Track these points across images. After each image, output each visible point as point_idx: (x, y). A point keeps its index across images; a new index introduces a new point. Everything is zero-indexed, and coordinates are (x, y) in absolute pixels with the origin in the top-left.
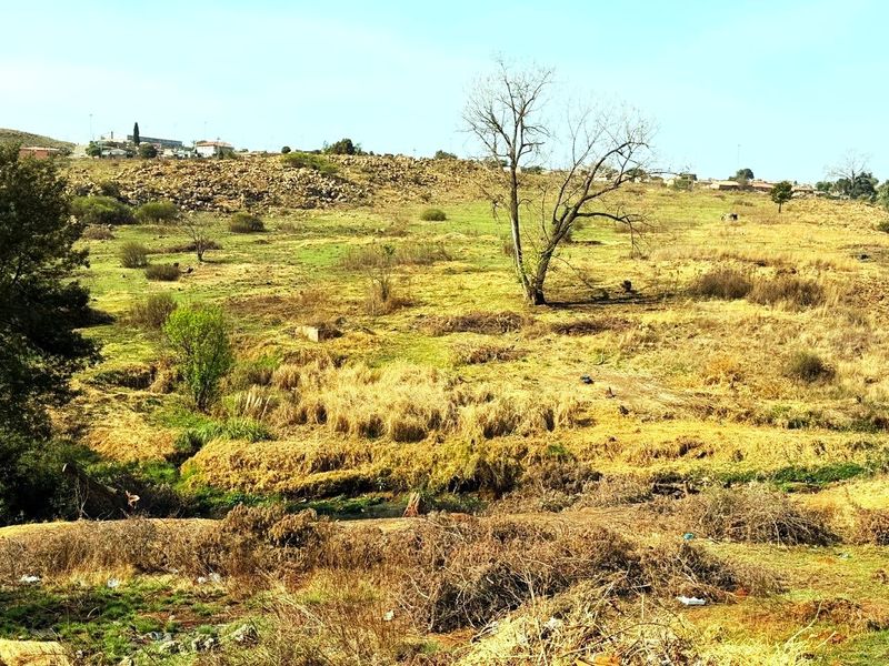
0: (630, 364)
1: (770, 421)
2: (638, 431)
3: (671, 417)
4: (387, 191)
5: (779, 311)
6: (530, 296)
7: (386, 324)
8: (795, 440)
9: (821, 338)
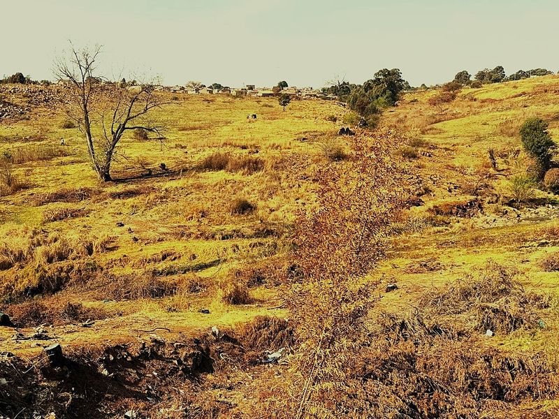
0: (149, 213)
1: (213, 237)
2: (141, 250)
3: (162, 240)
4: (41, 109)
5: (238, 176)
6: (102, 176)
7: (8, 201)
8: (223, 246)
9: (254, 190)
